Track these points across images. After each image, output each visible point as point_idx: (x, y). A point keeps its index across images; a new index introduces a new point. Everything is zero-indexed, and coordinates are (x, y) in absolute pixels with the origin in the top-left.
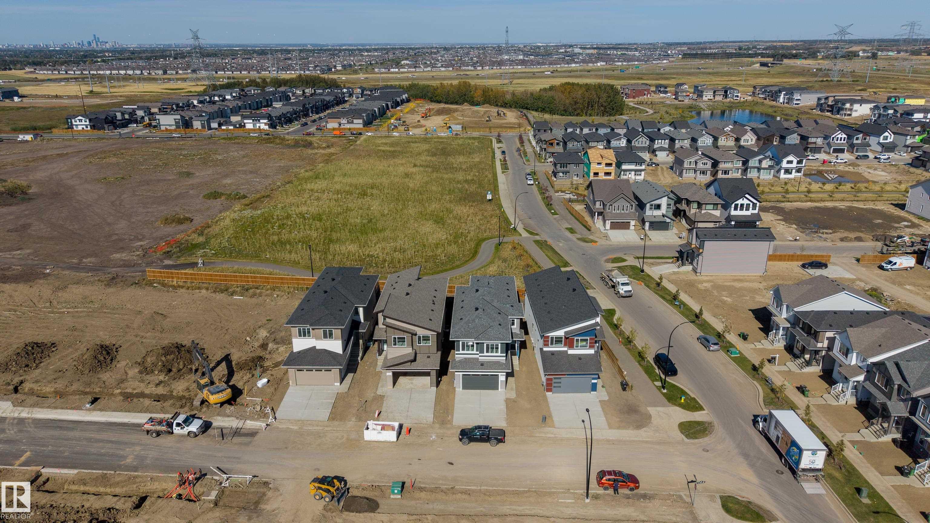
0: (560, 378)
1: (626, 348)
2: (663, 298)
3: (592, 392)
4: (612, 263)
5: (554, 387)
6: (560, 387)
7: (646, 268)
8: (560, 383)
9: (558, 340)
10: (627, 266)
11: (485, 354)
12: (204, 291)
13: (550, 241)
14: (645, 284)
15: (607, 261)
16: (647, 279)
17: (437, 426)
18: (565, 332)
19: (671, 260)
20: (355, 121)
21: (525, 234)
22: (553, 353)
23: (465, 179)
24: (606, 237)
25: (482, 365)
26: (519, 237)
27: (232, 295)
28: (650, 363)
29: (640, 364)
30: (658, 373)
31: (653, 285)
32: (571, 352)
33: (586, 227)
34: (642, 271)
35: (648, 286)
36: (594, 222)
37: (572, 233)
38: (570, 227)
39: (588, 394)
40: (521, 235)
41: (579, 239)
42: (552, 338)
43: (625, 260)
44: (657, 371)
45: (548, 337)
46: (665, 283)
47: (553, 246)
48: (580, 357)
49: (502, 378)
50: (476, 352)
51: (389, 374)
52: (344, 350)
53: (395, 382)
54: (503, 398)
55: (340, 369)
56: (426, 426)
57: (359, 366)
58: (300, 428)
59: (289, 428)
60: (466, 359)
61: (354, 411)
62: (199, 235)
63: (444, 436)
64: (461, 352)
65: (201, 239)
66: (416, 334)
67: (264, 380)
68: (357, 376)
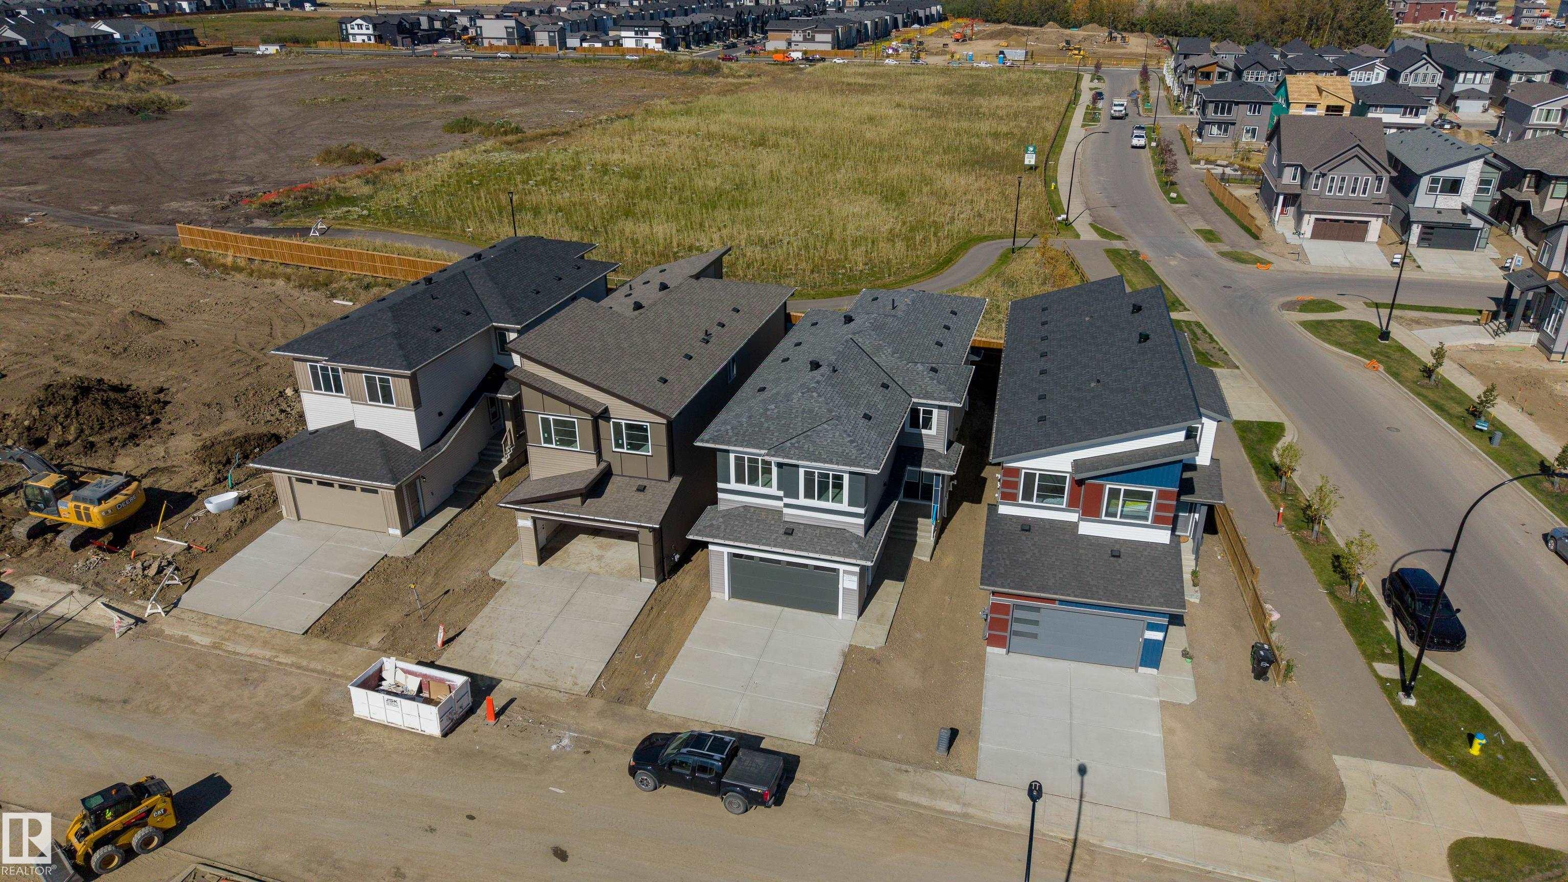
0: (1037, 609)
1: (1295, 537)
2: (1439, 408)
3: (1142, 670)
4: (1301, 311)
5: (1017, 633)
6: (1035, 636)
7: (1398, 332)
8: (1036, 623)
9: (1050, 487)
10: (1341, 321)
13: (1148, 254)
14: (1389, 370)
15: (1289, 306)
16: (1397, 355)
17: (597, 703)
18: (1076, 464)
19: (1474, 318)
20: (818, 37)
21: (1088, 235)
22: (1027, 526)
23: (993, 131)
24: (1298, 254)
25: (789, 532)
26: (1071, 241)
27: (333, 296)
28: (1371, 597)
29: (1332, 594)
30: (1393, 633)
31: (1414, 373)
32: (1087, 528)
33: (1247, 230)
34: (1385, 335)
35: (1396, 375)
36: (1271, 221)
37: (1209, 240)
38: (1208, 228)
39: (1126, 674)
40: (1077, 236)
41: (1223, 254)
42: (1030, 477)
43: (1338, 308)
44: (1390, 624)
45: (1017, 471)
46: (1449, 371)
47: (1152, 265)
48: (1116, 550)
49: (849, 582)
50: (774, 490)
51: (525, 523)
52: (430, 441)
53: (545, 552)
54: (843, 643)
55: (398, 492)
56: (563, 698)
57: (491, 492)
58: (215, 646)
59: (184, 640)
60: (746, 508)
61: (394, 616)
62: (367, 182)
63: (596, 744)
64: (733, 485)
65: (367, 190)
66: (605, 415)
67: (233, 495)
68: (468, 517)
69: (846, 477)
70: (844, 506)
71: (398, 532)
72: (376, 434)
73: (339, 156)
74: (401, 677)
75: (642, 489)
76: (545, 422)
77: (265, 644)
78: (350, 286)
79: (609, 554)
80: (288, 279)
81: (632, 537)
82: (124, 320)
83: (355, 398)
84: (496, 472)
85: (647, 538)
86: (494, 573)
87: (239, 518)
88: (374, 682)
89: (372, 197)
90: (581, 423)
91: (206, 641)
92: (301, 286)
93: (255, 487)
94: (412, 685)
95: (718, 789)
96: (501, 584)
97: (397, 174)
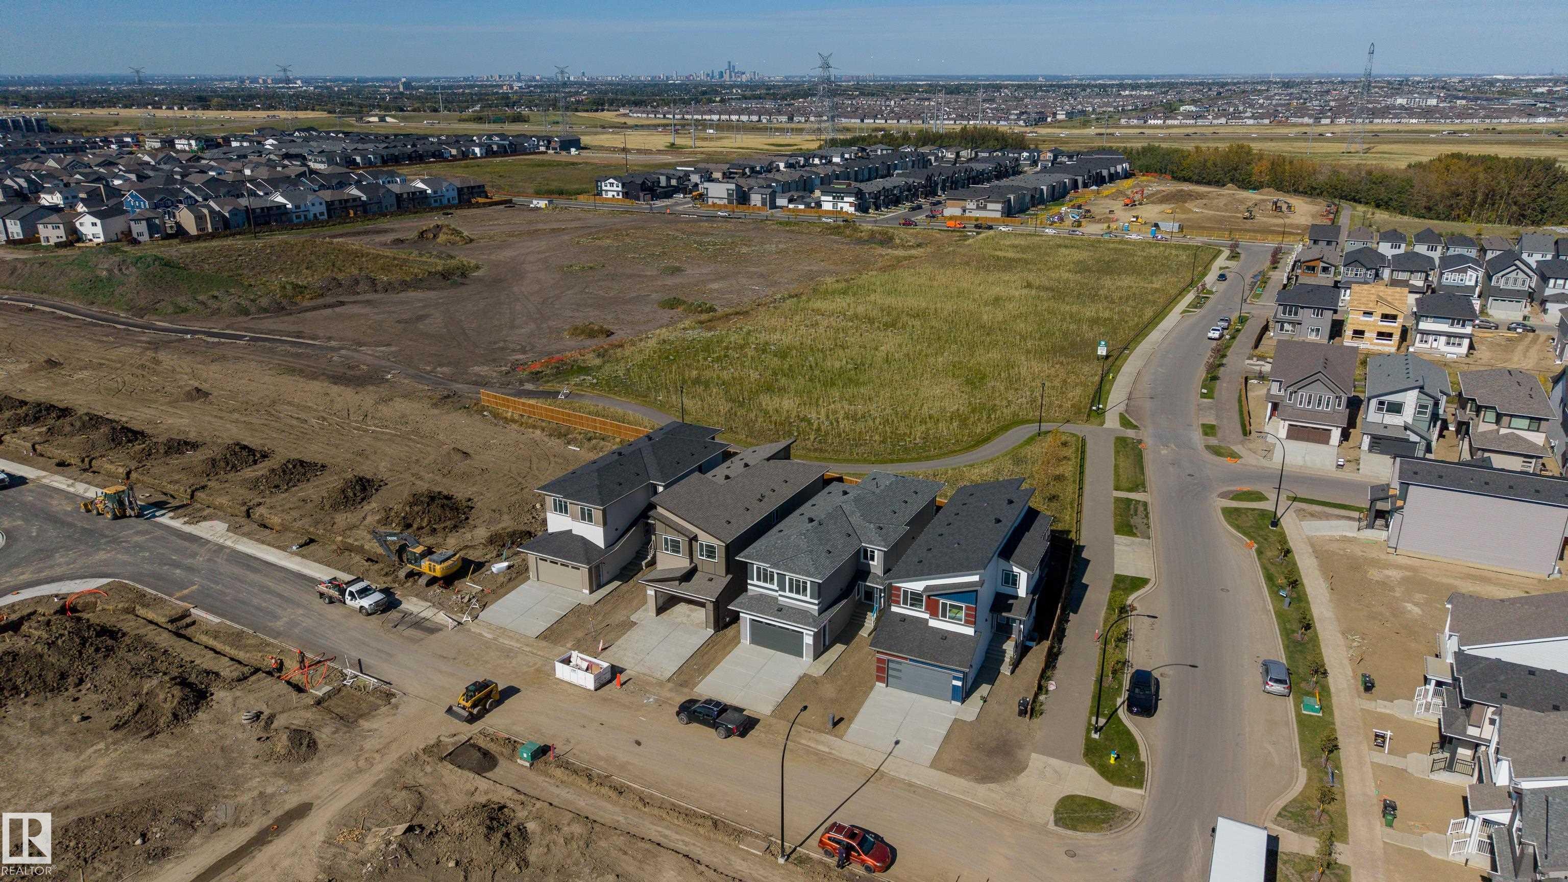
0: (900, 663)
1: (1102, 649)
2: (1269, 578)
3: (954, 701)
4: (1232, 499)
5: (889, 675)
6: (899, 678)
7: (1289, 520)
8: (900, 671)
9: (915, 599)
10: (1255, 509)
11: (788, 594)
12: (538, 432)
13: (1147, 443)
14: (1258, 549)
15: (1226, 494)
16: (1273, 538)
17: (670, 685)
18: (927, 588)
19: (1356, 514)
20: (990, 206)
21: (1112, 423)
22: (904, 618)
25: (780, 610)
26: (1094, 427)
27: (569, 443)
28: (1121, 683)
29: (1098, 681)
30: (1118, 704)
31: (1272, 553)
32: (933, 623)
33: (1243, 426)
34: (1275, 523)
35: (1260, 553)
37: (1206, 434)
38: (1215, 423)
39: (944, 704)
40: (1103, 424)
41: (1208, 447)
42: (905, 592)
43: (1261, 499)
44: (1121, 699)
45: (899, 588)
47: (1145, 452)
48: (945, 636)
49: (808, 640)
50: (775, 587)
51: (651, 592)
52: (610, 544)
53: (660, 610)
54: (801, 672)
55: (590, 570)
56: (654, 681)
57: (639, 575)
58: (495, 639)
59: (480, 634)
60: (761, 595)
61: (580, 634)
62: (599, 356)
63: (664, 702)
64: (755, 582)
65: (598, 362)
66: (695, 538)
67: (506, 564)
68: (625, 587)
69: (809, 583)
70: (808, 599)
71: (587, 592)
72: (583, 538)
73: (583, 332)
74: (579, 662)
75: (711, 580)
76: (666, 539)
77: (518, 641)
78: (580, 437)
79: (694, 615)
80: (543, 430)
81: (702, 605)
82: (449, 453)
83: (574, 518)
84: (643, 563)
85: (710, 606)
86: (633, 618)
87: (508, 577)
88: (567, 661)
89: (600, 367)
90: (683, 541)
91: (490, 636)
92: (551, 435)
93: (517, 561)
94: (584, 665)
95: (715, 726)
96: (635, 624)
97: (619, 350)
